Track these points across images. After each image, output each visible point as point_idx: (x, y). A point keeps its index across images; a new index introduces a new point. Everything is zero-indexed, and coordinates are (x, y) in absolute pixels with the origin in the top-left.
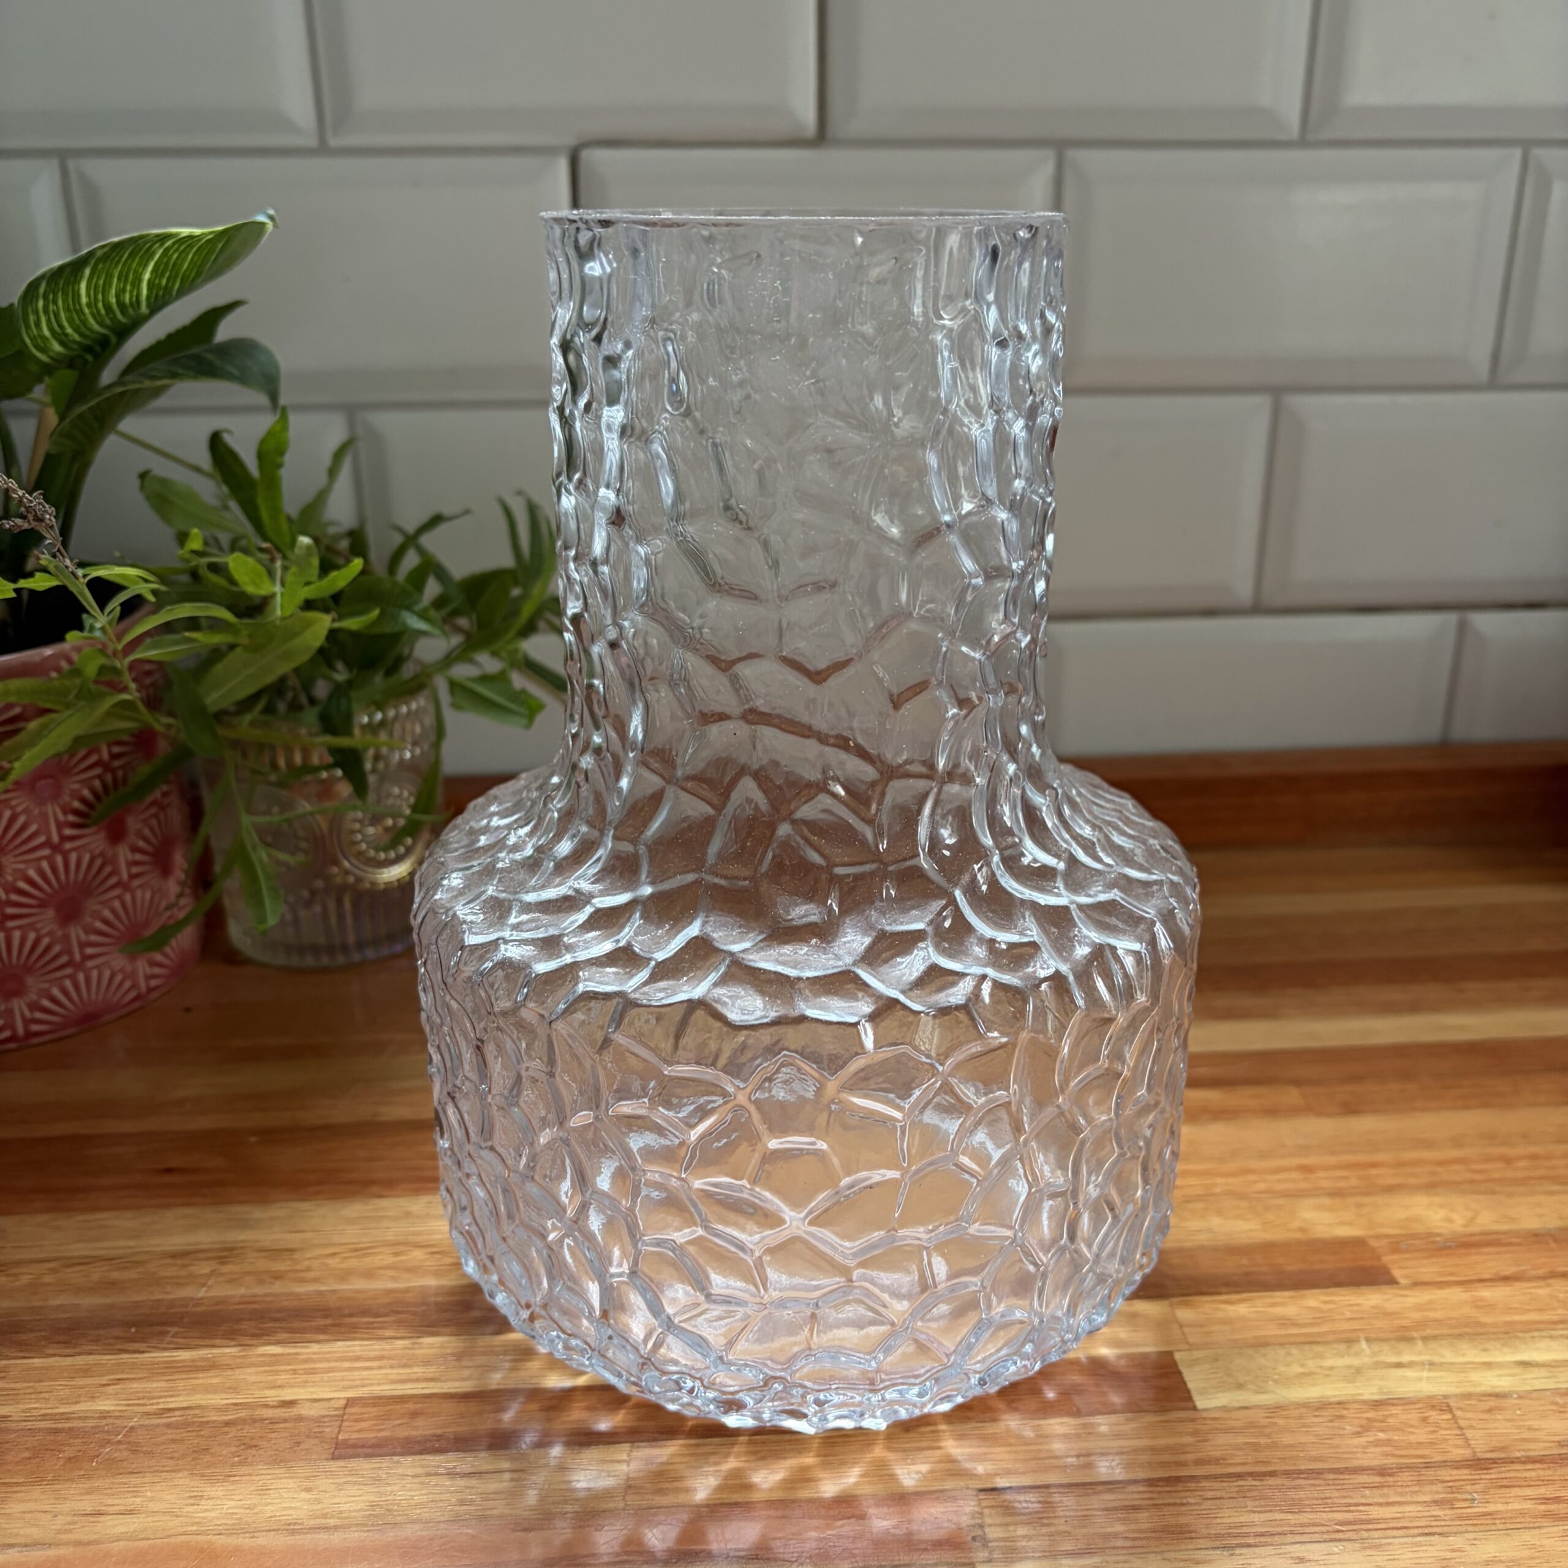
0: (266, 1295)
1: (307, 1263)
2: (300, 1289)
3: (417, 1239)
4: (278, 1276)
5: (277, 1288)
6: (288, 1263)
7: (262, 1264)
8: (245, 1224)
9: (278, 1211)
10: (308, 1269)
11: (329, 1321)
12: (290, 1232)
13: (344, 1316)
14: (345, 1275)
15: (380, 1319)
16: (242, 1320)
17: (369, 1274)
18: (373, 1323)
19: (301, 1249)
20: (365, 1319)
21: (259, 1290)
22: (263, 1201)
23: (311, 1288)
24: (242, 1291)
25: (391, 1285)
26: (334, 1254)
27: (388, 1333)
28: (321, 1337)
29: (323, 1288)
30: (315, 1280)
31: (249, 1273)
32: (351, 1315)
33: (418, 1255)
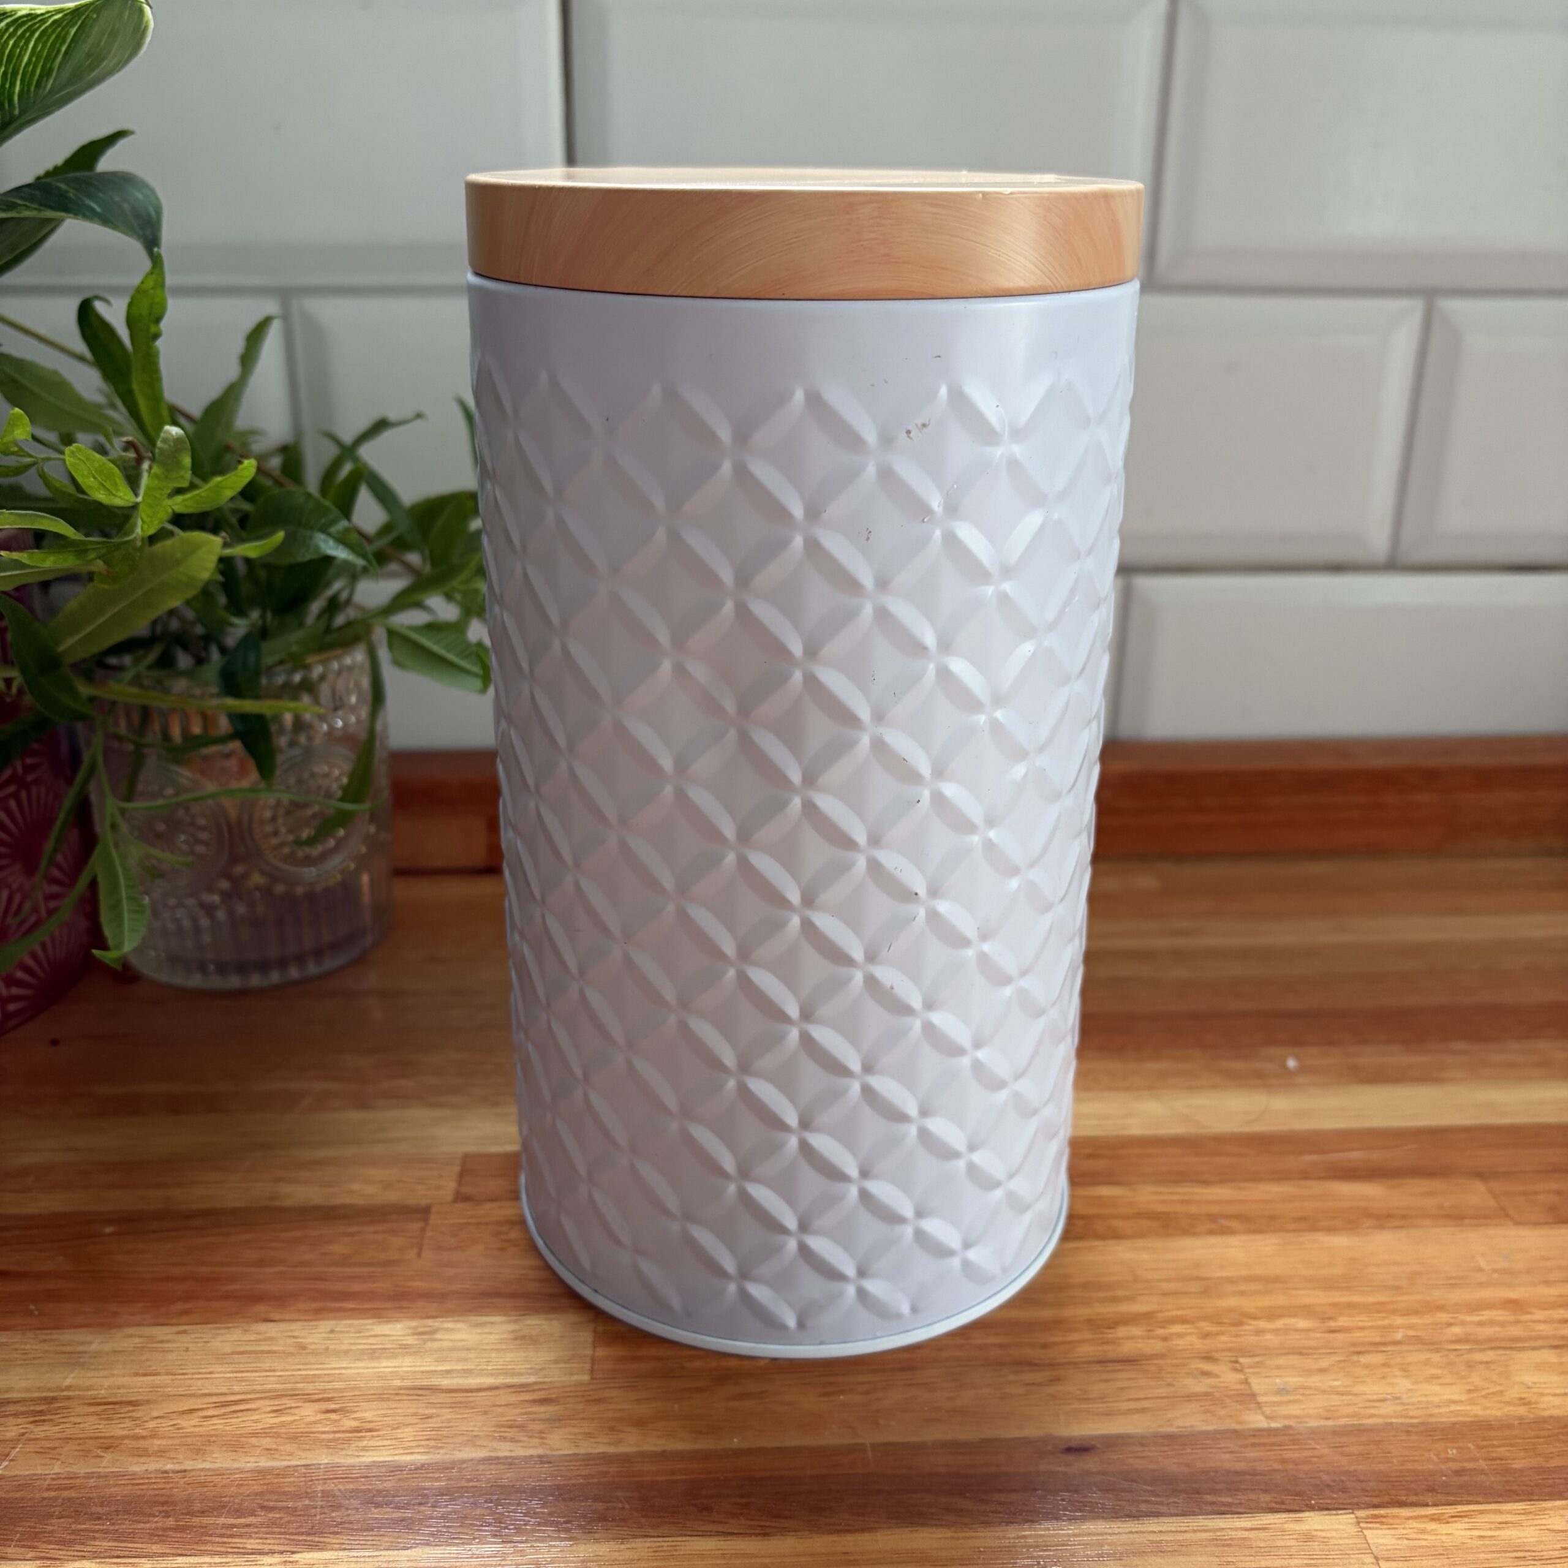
0: (89, 1476)
1: (152, 1425)
2: (137, 1467)
3: (309, 1388)
4: (109, 1445)
5: (107, 1464)
6: (128, 1423)
7: (90, 1425)
8: (74, 1360)
9: (127, 1339)
10: (154, 1435)
11: (170, 1522)
12: (136, 1374)
13: (191, 1514)
14: (200, 1446)
15: (242, 1521)
16: (50, 1516)
17: (236, 1445)
18: (233, 1526)
19: (148, 1402)
20: (222, 1520)
21: (81, 1468)
22: (108, 1324)
23: (153, 1465)
24: (57, 1469)
25: (265, 1463)
26: (191, 1411)
27: (252, 1544)
28: (155, 1548)
29: (169, 1467)
30: (161, 1453)
31: (68, 1439)
32: (203, 1513)
33: (308, 1412)
